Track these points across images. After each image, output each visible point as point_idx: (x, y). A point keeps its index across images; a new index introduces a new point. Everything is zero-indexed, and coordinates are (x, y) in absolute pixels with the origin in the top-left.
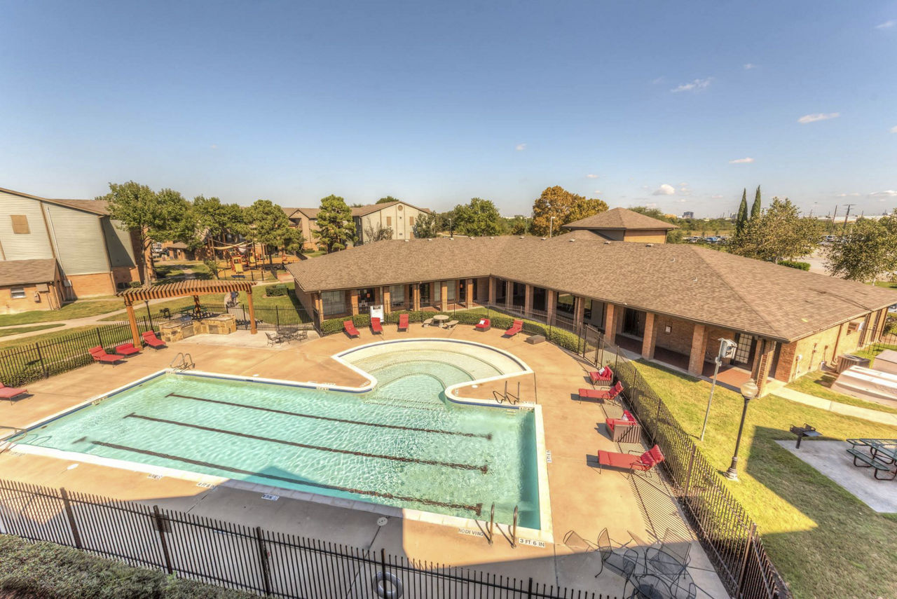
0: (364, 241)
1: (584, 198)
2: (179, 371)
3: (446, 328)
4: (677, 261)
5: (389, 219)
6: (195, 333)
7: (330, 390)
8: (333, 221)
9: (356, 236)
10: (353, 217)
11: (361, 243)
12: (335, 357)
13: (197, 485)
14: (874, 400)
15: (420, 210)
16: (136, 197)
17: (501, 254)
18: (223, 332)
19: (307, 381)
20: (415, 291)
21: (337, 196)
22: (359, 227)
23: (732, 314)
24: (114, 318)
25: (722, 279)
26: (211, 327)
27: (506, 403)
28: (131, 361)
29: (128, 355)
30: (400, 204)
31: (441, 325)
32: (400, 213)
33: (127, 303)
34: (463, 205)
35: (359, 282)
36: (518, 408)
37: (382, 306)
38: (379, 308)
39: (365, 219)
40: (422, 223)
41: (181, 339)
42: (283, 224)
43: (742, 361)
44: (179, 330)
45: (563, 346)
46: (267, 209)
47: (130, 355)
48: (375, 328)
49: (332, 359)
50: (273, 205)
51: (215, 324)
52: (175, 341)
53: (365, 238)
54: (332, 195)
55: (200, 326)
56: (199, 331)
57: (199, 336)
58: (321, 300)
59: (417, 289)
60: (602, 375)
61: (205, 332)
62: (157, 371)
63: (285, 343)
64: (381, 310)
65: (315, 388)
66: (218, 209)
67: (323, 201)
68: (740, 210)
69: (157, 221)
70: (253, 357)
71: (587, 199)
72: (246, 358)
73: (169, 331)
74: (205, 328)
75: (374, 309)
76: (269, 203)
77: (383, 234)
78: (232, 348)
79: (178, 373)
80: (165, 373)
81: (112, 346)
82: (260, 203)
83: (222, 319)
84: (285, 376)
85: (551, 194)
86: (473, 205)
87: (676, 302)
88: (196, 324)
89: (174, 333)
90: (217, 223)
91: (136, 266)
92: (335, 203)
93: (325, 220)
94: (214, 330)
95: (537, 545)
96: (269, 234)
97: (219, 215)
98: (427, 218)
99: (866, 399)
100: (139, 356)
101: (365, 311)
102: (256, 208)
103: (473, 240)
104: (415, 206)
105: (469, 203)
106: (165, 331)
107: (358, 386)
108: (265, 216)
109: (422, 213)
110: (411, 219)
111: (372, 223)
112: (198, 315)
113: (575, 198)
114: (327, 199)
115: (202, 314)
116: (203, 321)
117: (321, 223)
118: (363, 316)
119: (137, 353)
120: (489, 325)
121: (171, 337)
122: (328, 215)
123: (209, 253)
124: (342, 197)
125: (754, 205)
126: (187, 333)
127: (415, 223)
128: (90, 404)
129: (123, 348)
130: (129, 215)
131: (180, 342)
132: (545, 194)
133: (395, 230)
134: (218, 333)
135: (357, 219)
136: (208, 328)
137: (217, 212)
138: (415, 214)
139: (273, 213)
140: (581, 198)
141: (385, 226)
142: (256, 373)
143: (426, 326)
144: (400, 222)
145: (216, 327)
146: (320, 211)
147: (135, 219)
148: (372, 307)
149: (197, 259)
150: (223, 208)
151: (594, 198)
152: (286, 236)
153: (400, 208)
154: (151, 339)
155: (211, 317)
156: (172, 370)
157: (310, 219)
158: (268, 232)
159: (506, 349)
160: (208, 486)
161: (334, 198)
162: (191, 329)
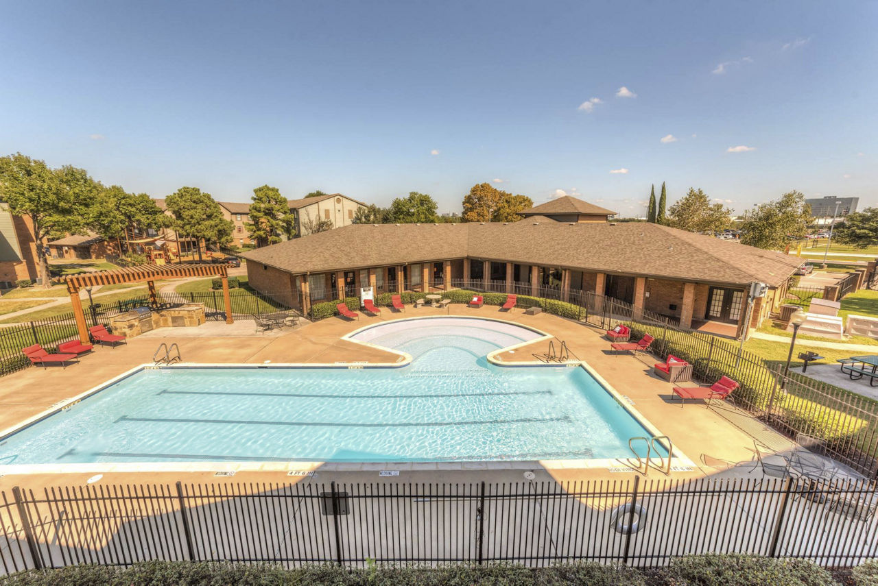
0: (302, 234)
1: (511, 194)
2: (165, 365)
3: (440, 307)
4: (646, 235)
5: (327, 212)
6: (154, 326)
7: (365, 368)
8: (269, 213)
9: (292, 229)
10: (291, 210)
11: (298, 236)
12: (346, 338)
13: (289, 475)
14: (821, 335)
15: (358, 203)
16: (29, 173)
17: (468, 239)
18: (191, 324)
19: (333, 362)
20: (400, 273)
21: (271, 187)
22: (297, 220)
23: (719, 272)
24: (15, 320)
25: (693, 246)
26: (175, 319)
27: (552, 363)
28: (85, 360)
29: (78, 354)
30: (338, 197)
31: (435, 304)
32: (339, 206)
33: (72, 290)
34: (402, 199)
35: (346, 264)
36: (565, 366)
37: (372, 288)
38: (370, 290)
39: (302, 212)
40: (361, 216)
41: (138, 334)
42: (215, 214)
43: (715, 315)
44: (136, 324)
45: (561, 315)
46: (195, 198)
47: (81, 354)
48: (369, 310)
49: (344, 341)
50: (201, 192)
51: (180, 315)
52: (132, 336)
53: (303, 230)
54: (266, 186)
55: (159, 319)
56: (158, 326)
57: (160, 329)
58: (307, 283)
59: (401, 271)
60: (619, 333)
61: (166, 324)
62: (130, 368)
63: (275, 330)
64: (371, 292)
65: (347, 368)
66: (124, 198)
67: (255, 191)
68: (650, 202)
69: (62, 204)
70: (249, 345)
71: (513, 195)
72: (242, 347)
73: (125, 325)
74: (166, 320)
75: (364, 291)
76: (196, 190)
77: (322, 226)
78: (214, 339)
79: (163, 368)
80: (143, 369)
81: (53, 345)
82: (186, 190)
83: (189, 308)
84: (303, 359)
85: (481, 190)
86: (411, 199)
87: (665, 267)
88: (155, 316)
89: (131, 327)
90: (122, 214)
91: (24, 261)
92: (271, 193)
93: (259, 211)
94: (180, 322)
95: (686, 470)
96: (199, 224)
97: (124, 205)
98: (366, 211)
99: (815, 335)
100: (91, 355)
101: (354, 293)
102: (181, 196)
103: (437, 226)
104: (355, 199)
105: (407, 197)
106: (118, 325)
107: (395, 361)
108: (194, 205)
109: (361, 206)
110: (350, 212)
111: (309, 216)
112: (154, 306)
113: (502, 194)
114: (260, 190)
115: (159, 305)
116: (163, 313)
117: (255, 214)
118: (350, 299)
119: (89, 351)
120: (482, 302)
121: (127, 331)
122: (263, 206)
123: (110, 250)
124: (276, 188)
125: (661, 199)
126: (145, 328)
127: (354, 215)
128: (60, 410)
129: (67, 346)
130: (23, 194)
131: (139, 337)
132: (474, 191)
133: (334, 223)
134: (185, 326)
135: (294, 211)
136: (170, 320)
137: (123, 202)
138: (354, 207)
139: (203, 202)
140: (508, 195)
141: (323, 219)
142: (266, 359)
143: (419, 306)
144: (339, 216)
145: (182, 318)
146: (253, 202)
147: (31, 200)
148: (362, 289)
149: (94, 256)
150: (129, 197)
151: (521, 194)
152: (220, 227)
153: (339, 201)
154: (102, 335)
155: (171, 307)
156: (153, 364)
157: (232, 214)
158: (198, 223)
159: (511, 320)
160: (304, 473)
161: (268, 189)
162: (149, 322)
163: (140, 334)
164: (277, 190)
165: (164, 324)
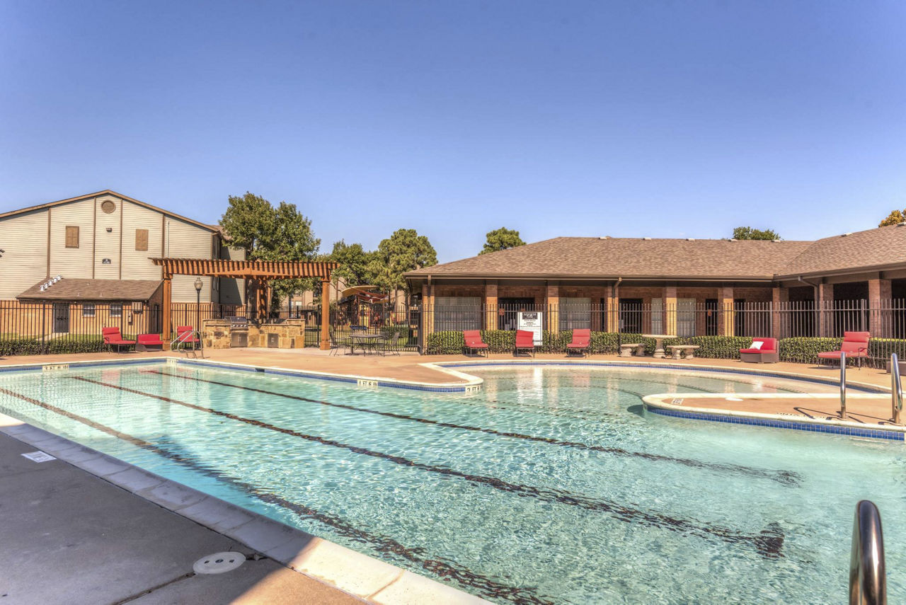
6: (250, 343)
18: (284, 345)
20: (610, 300)
21: (509, 230)
37: (540, 315)
38: (535, 317)
41: (225, 347)
44: (226, 333)
46: (409, 240)
50: (418, 235)
52: (217, 347)
56: (254, 344)
57: (254, 349)
64: (538, 322)
66: (359, 256)
67: (488, 235)
73: (211, 329)
74: (264, 338)
75: (524, 317)
76: (413, 233)
82: (402, 232)
83: (287, 324)
88: (253, 330)
89: (218, 335)
101: (507, 320)
102: (395, 238)
106: (208, 331)
108: (405, 248)
114: (494, 234)
118: (503, 329)
121: (213, 338)
126: (236, 342)
129: (146, 338)
131: (226, 350)
134: (277, 348)
136: (266, 337)
139: (415, 245)
145: (276, 336)
148: (520, 315)
161: (505, 232)
162: (244, 336)
163: (228, 348)
164: (517, 234)
165: (262, 344)
